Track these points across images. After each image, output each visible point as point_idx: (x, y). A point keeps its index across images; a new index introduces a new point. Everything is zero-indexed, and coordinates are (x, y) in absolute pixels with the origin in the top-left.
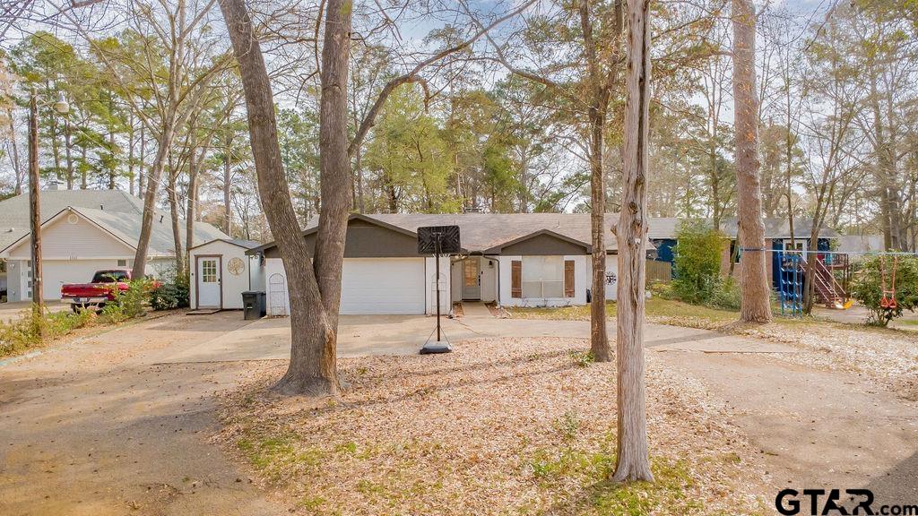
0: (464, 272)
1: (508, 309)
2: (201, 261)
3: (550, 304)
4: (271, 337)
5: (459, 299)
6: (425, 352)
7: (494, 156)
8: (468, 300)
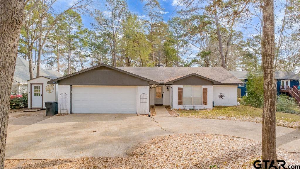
0: (155, 92)
2: (33, 86)
3: (196, 108)
7: (167, 46)
8: (157, 105)
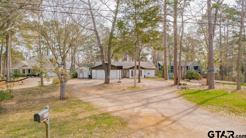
0: (123, 72)
1: (131, 78)
2: (80, 70)
4: (96, 81)
5: (122, 77)
6: (118, 82)
8: (124, 77)
